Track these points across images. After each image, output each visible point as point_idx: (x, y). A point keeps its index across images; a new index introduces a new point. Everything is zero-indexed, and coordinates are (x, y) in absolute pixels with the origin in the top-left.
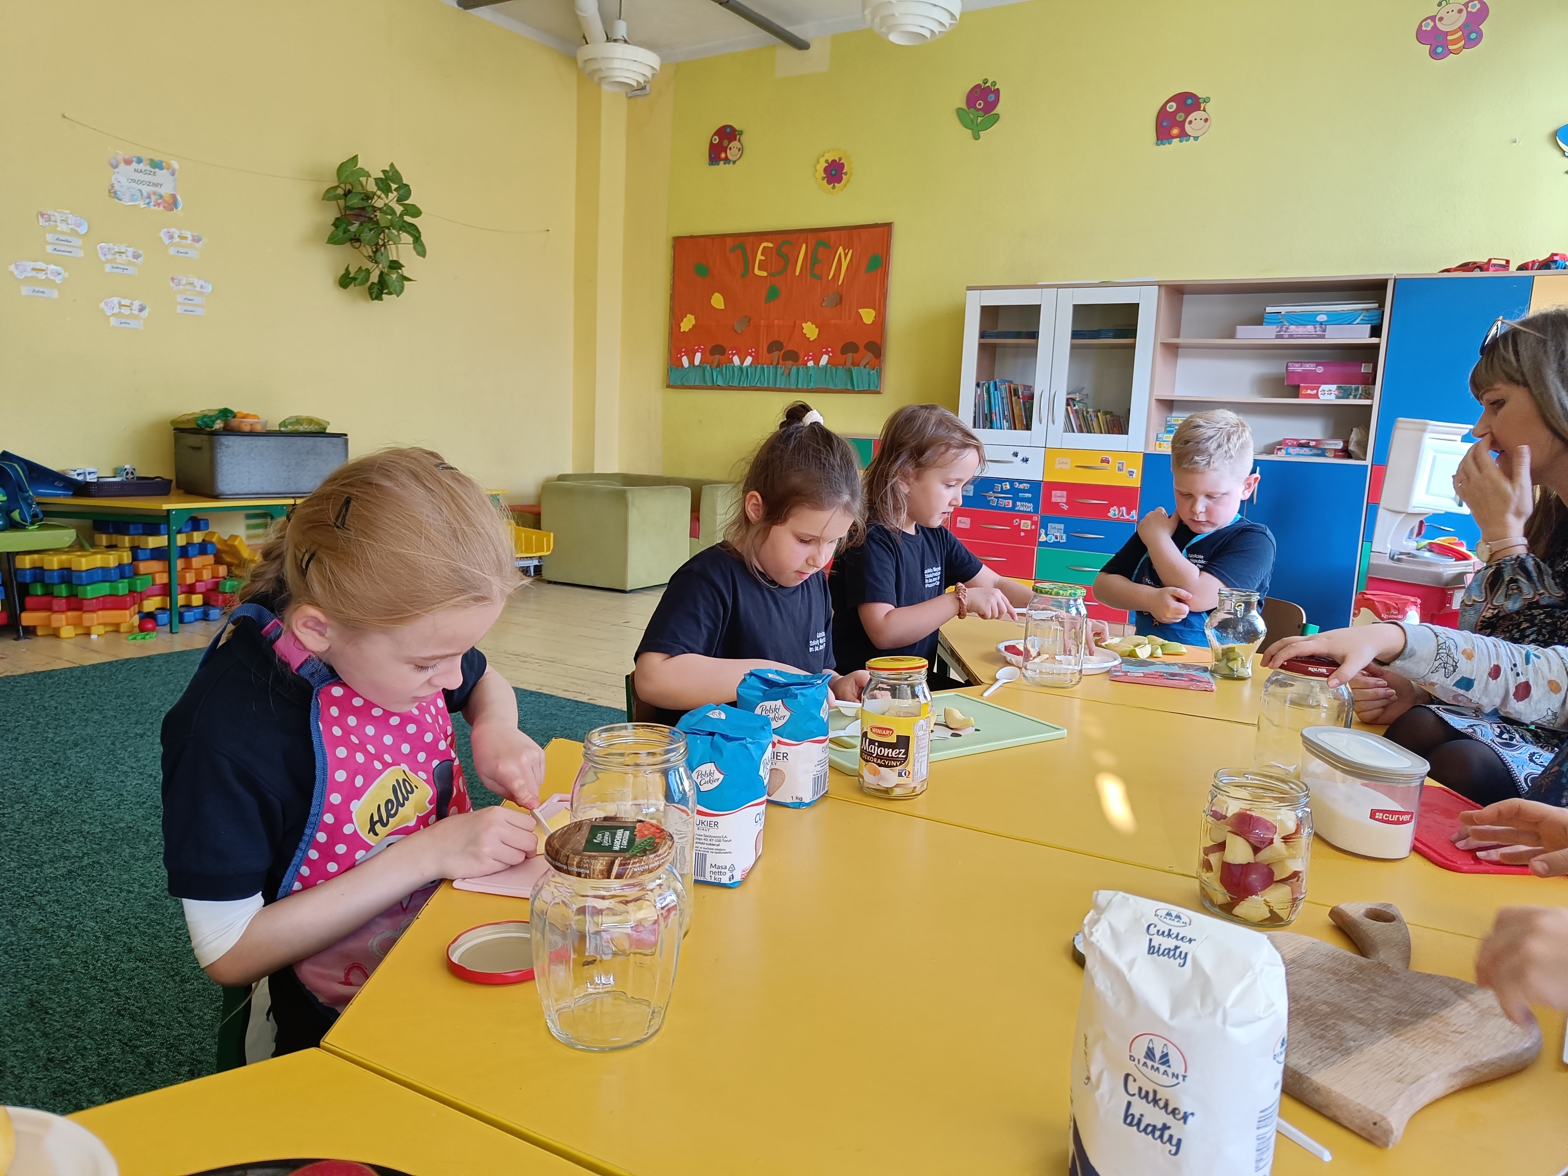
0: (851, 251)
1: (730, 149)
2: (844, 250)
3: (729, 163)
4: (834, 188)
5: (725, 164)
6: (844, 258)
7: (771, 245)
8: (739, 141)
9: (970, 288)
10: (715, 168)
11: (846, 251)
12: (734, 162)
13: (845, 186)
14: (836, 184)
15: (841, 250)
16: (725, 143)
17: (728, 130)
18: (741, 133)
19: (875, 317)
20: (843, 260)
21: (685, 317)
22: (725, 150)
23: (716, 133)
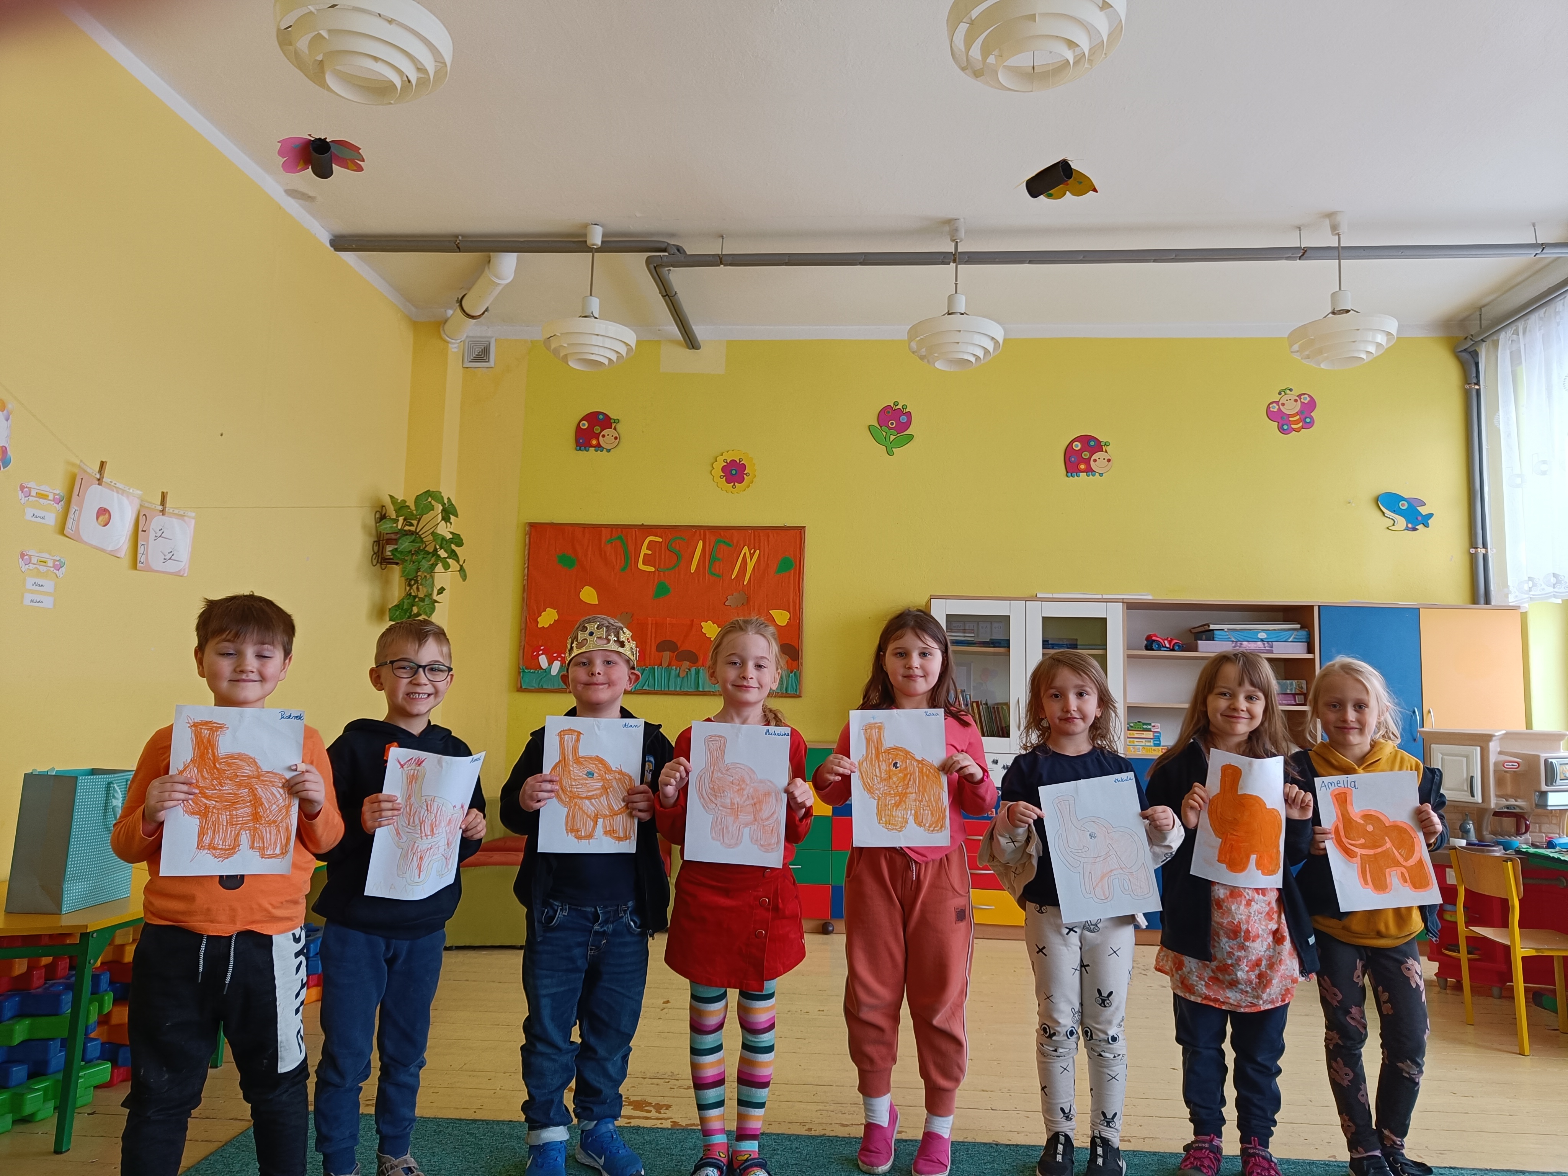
0: (758, 551)
1: (604, 436)
6: (750, 557)
7: (660, 540)
9: (934, 597)
10: (583, 454)
13: (748, 487)
14: (736, 484)
16: (597, 429)
17: (601, 417)
18: (617, 421)
19: (790, 619)
20: (748, 560)
21: (545, 610)
22: (597, 436)
23: (586, 418)
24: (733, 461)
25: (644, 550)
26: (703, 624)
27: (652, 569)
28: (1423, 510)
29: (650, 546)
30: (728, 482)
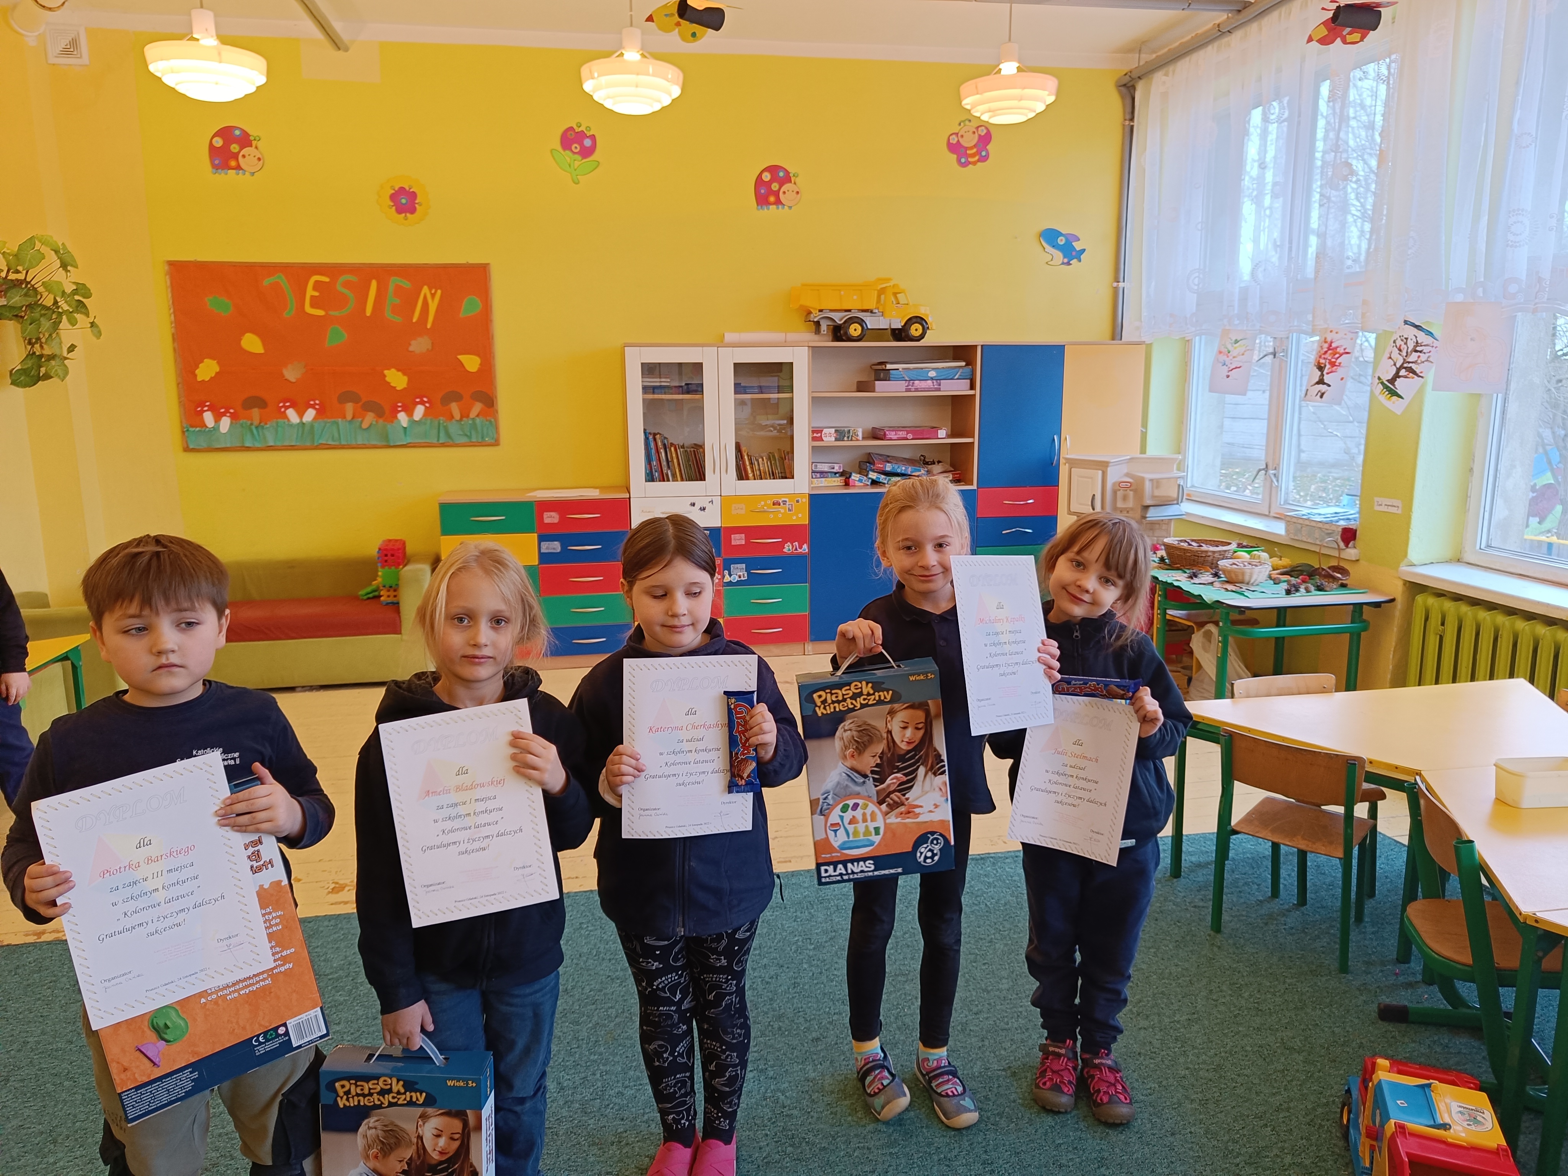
0: (439, 292)
2: (430, 290)
4: (406, 219)
7: (327, 280)
9: (627, 345)
11: (433, 291)
13: (422, 218)
14: (408, 215)
15: (425, 290)
16: (235, 148)
17: (237, 132)
19: (480, 364)
20: (430, 300)
21: (202, 362)
22: (235, 156)
23: (217, 134)
24: (402, 189)
25: (310, 292)
26: (386, 372)
27: (320, 313)
28: (1078, 246)
29: (317, 286)
30: (399, 212)
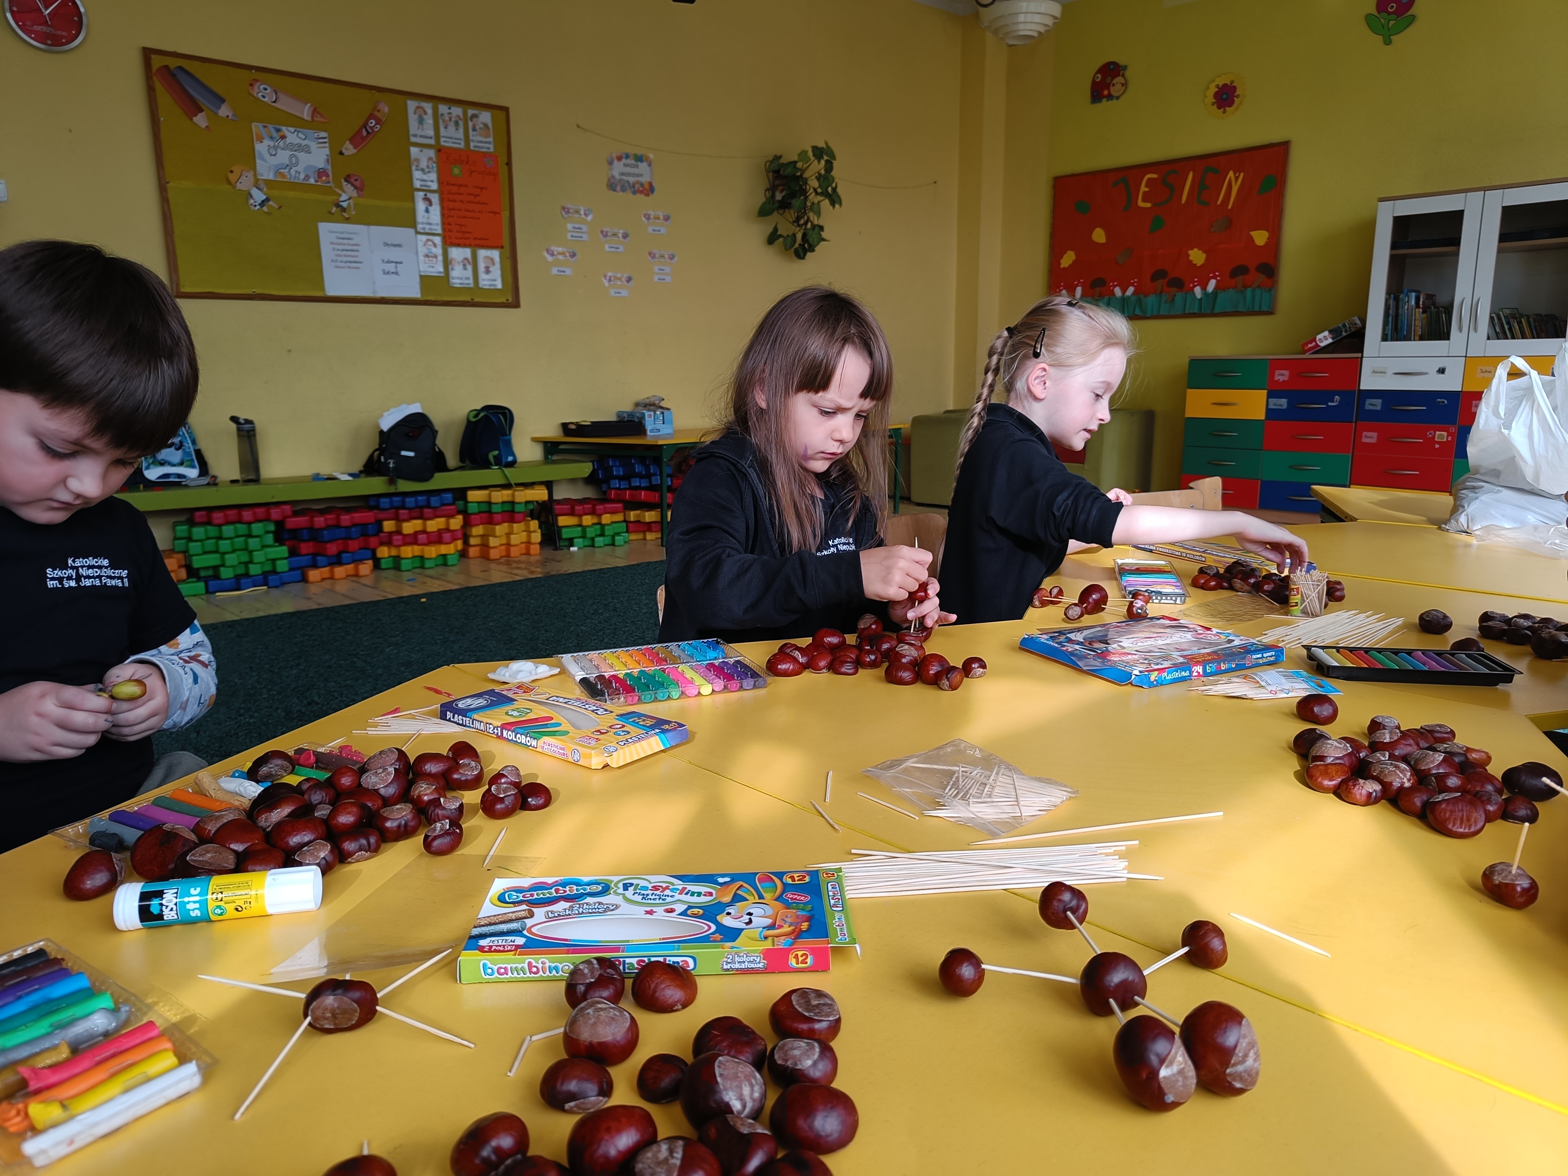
0: (1242, 174)
1: (1114, 85)
2: (1235, 174)
3: (1112, 100)
4: (1224, 112)
5: (1108, 100)
6: (1234, 181)
7: (1155, 176)
8: (1123, 76)
9: (1381, 200)
10: (1097, 106)
11: (1237, 175)
12: (1118, 98)
13: (1237, 109)
14: (1227, 108)
15: (1231, 174)
16: (1109, 79)
17: (1112, 67)
18: (1125, 68)
19: (1269, 238)
20: (1233, 183)
21: (1065, 253)
22: (1108, 86)
23: (1098, 72)
24: (1225, 85)
25: (1143, 188)
26: (1190, 252)
27: (1148, 205)
29: (1150, 182)
30: (1219, 108)
